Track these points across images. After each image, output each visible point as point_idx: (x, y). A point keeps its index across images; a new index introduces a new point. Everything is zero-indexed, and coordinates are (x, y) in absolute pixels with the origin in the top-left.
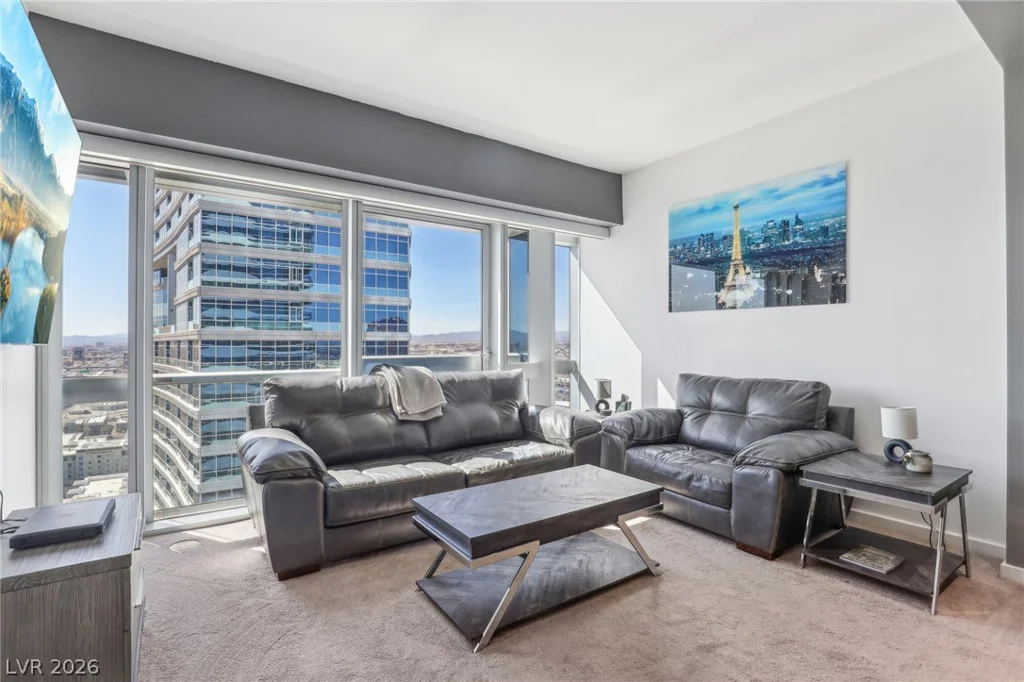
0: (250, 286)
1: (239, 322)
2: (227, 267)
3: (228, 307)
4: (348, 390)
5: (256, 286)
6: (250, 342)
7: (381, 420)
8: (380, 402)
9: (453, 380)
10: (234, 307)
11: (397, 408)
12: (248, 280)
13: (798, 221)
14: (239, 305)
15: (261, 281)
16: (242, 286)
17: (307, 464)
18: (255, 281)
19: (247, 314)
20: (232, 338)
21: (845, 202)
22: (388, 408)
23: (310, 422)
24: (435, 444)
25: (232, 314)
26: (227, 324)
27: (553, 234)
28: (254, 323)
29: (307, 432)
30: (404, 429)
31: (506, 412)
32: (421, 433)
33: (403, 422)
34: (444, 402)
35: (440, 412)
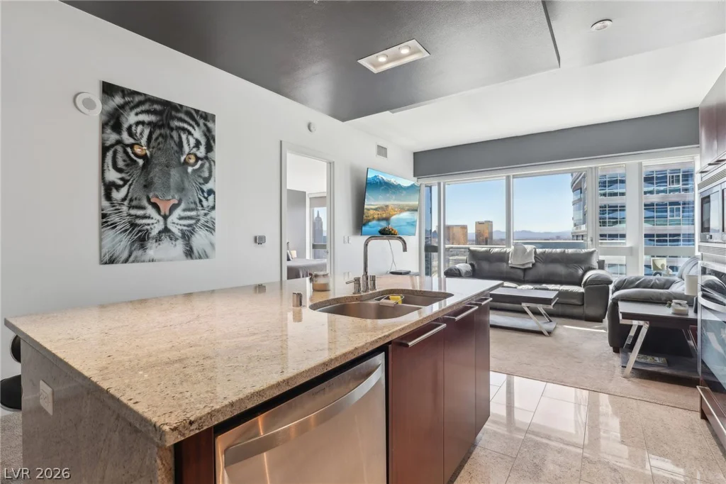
7: (502, 266)
8: (504, 259)
11: (510, 262)
22: (507, 262)
24: (526, 279)
30: (512, 270)
31: (572, 270)
32: (520, 273)
33: (512, 267)
34: (534, 261)
35: (531, 266)
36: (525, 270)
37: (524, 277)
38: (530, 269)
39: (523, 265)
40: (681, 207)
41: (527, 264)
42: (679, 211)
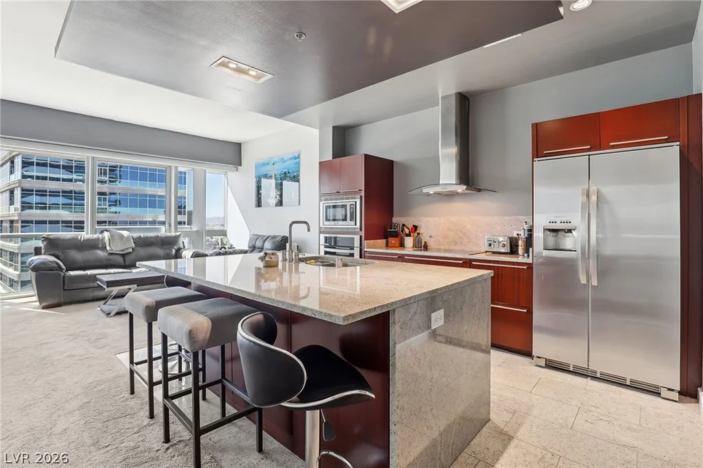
0: (64, 180)
1: (55, 206)
2: (44, 165)
3: (46, 195)
4: (84, 240)
5: (70, 180)
6: (63, 222)
7: (100, 253)
8: (100, 246)
9: (141, 237)
10: (50, 195)
11: (108, 248)
12: (62, 174)
13: (289, 173)
14: (54, 194)
15: (74, 176)
16: (58, 179)
17: (56, 265)
18: (70, 177)
19: (61, 200)
20: (48, 219)
21: (299, 167)
22: (104, 248)
23: (63, 253)
24: (127, 263)
25: (48, 200)
26: (44, 208)
27: (205, 171)
28: (66, 206)
29: (62, 257)
30: (111, 257)
31: (168, 251)
32: (120, 260)
33: (110, 254)
34: (133, 245)
35: (131, 250)
36: (123, 256)
37: (124, 261)
38: (130, 253)
39: (122, 250)
40: (107, 197)
41: (127, 249)
42: (106, 200)
